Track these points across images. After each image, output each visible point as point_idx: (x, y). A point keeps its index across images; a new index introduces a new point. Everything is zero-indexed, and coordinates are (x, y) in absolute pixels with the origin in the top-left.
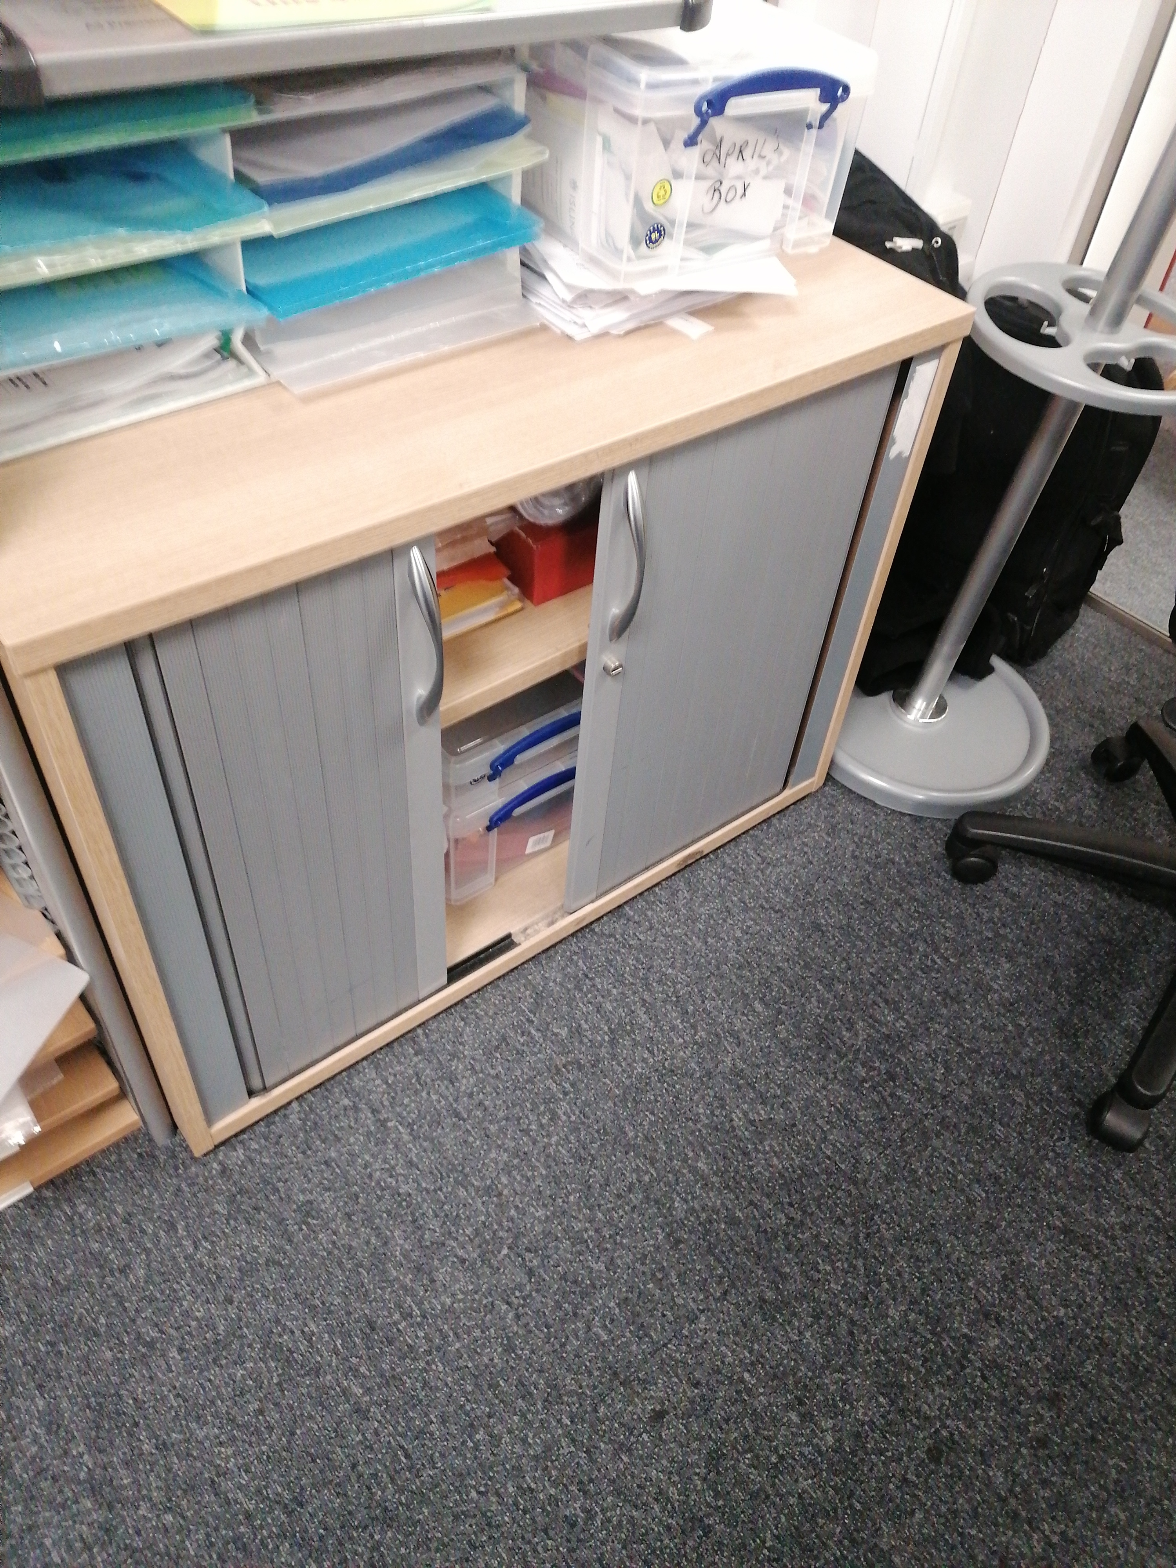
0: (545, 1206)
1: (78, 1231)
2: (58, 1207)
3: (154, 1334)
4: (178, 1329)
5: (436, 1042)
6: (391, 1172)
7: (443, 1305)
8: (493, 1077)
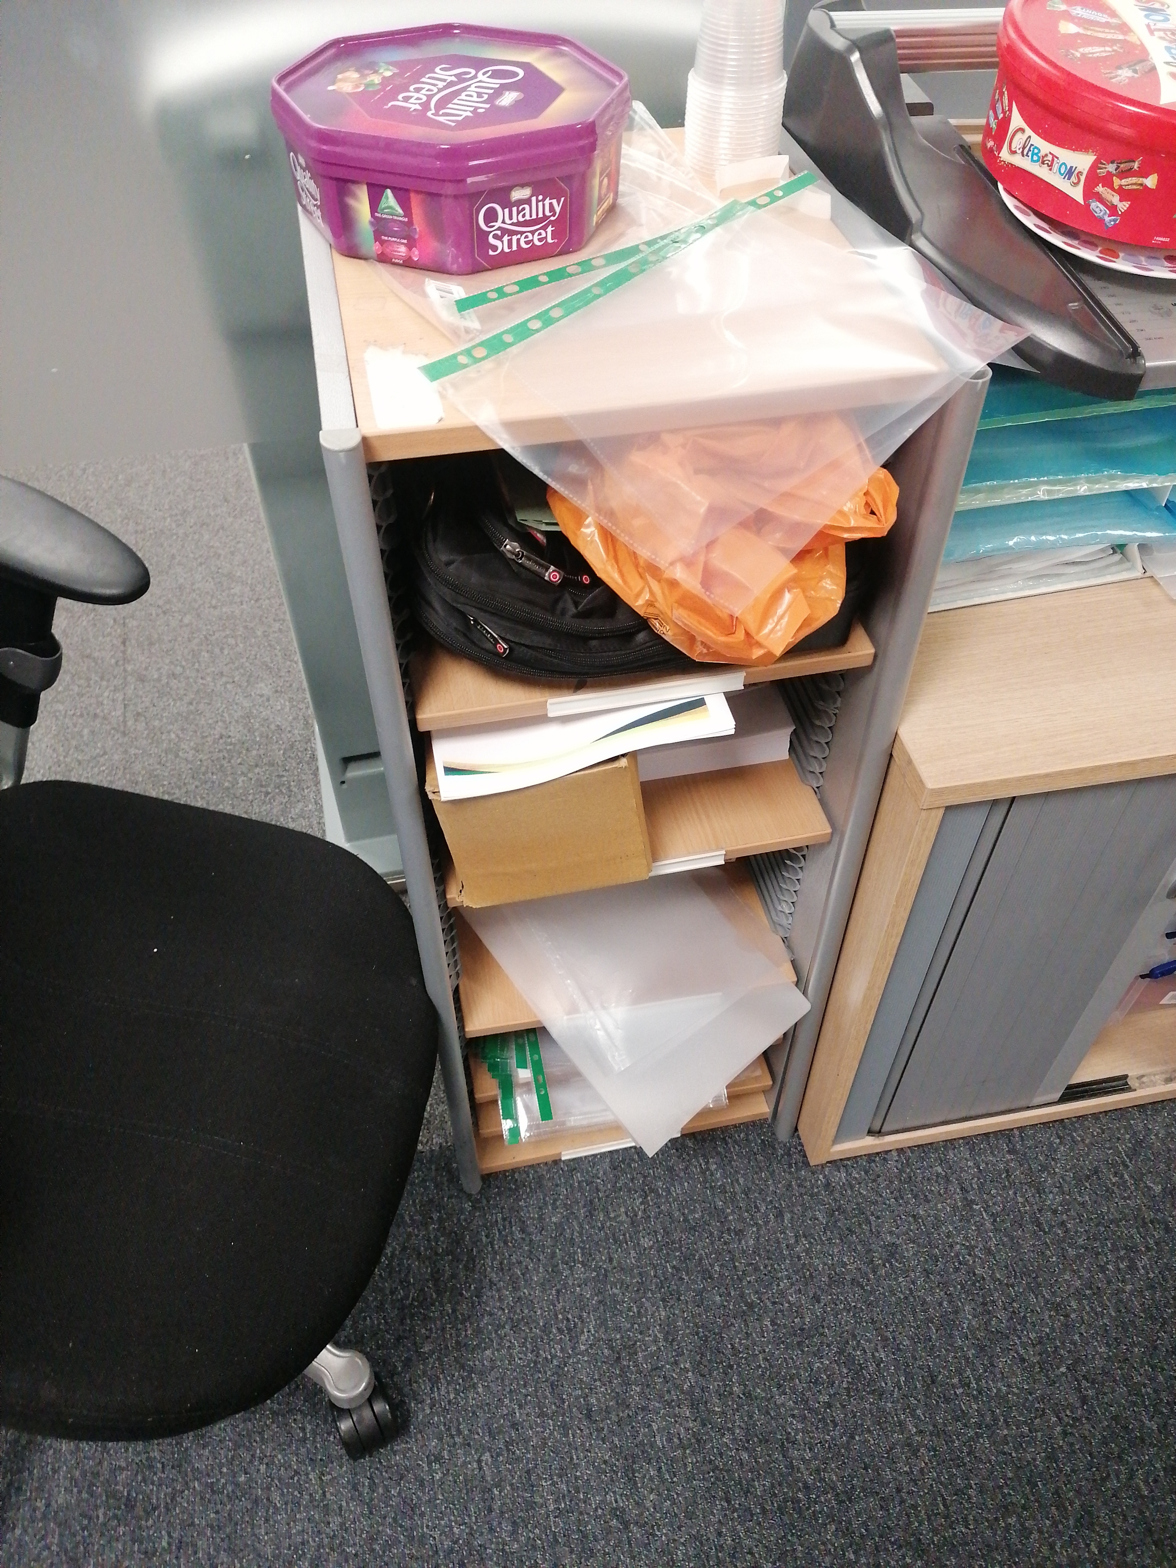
0: (1108, 1345)
1: (708, 1185)
2: (696, 1157)
3: (754, 1298)
4: (774, 1303)
5: (1030, 1148)
6: (970, 1249)
7: (999, 1390)
8: (1079, 1204)
